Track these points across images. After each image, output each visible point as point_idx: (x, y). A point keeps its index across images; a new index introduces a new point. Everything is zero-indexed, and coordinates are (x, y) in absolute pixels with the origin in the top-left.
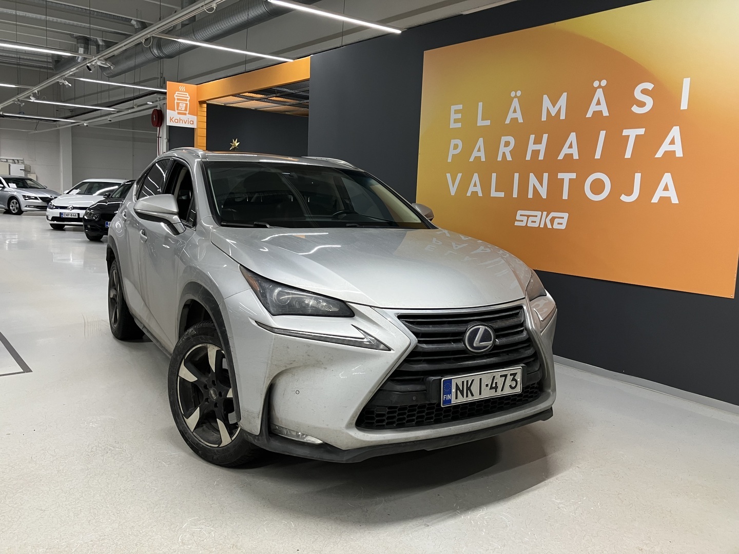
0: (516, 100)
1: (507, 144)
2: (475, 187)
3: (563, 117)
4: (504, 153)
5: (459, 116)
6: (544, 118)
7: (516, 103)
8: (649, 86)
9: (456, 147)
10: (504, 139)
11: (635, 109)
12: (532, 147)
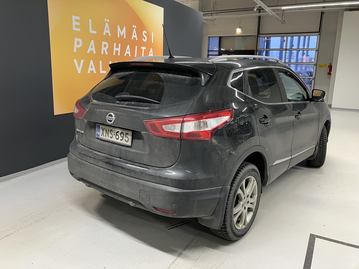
0: (107, 24)
1: (105, 46)
2: (92, 68)
3: (125, 37)
4: (104, 50)
5: (78, 24)
6: (119, 36)
7: (107, 25)
8: (146, 33)
9: (78, 43)
10: (104, 43)
11: (143, 39)
12: (115, 49)
